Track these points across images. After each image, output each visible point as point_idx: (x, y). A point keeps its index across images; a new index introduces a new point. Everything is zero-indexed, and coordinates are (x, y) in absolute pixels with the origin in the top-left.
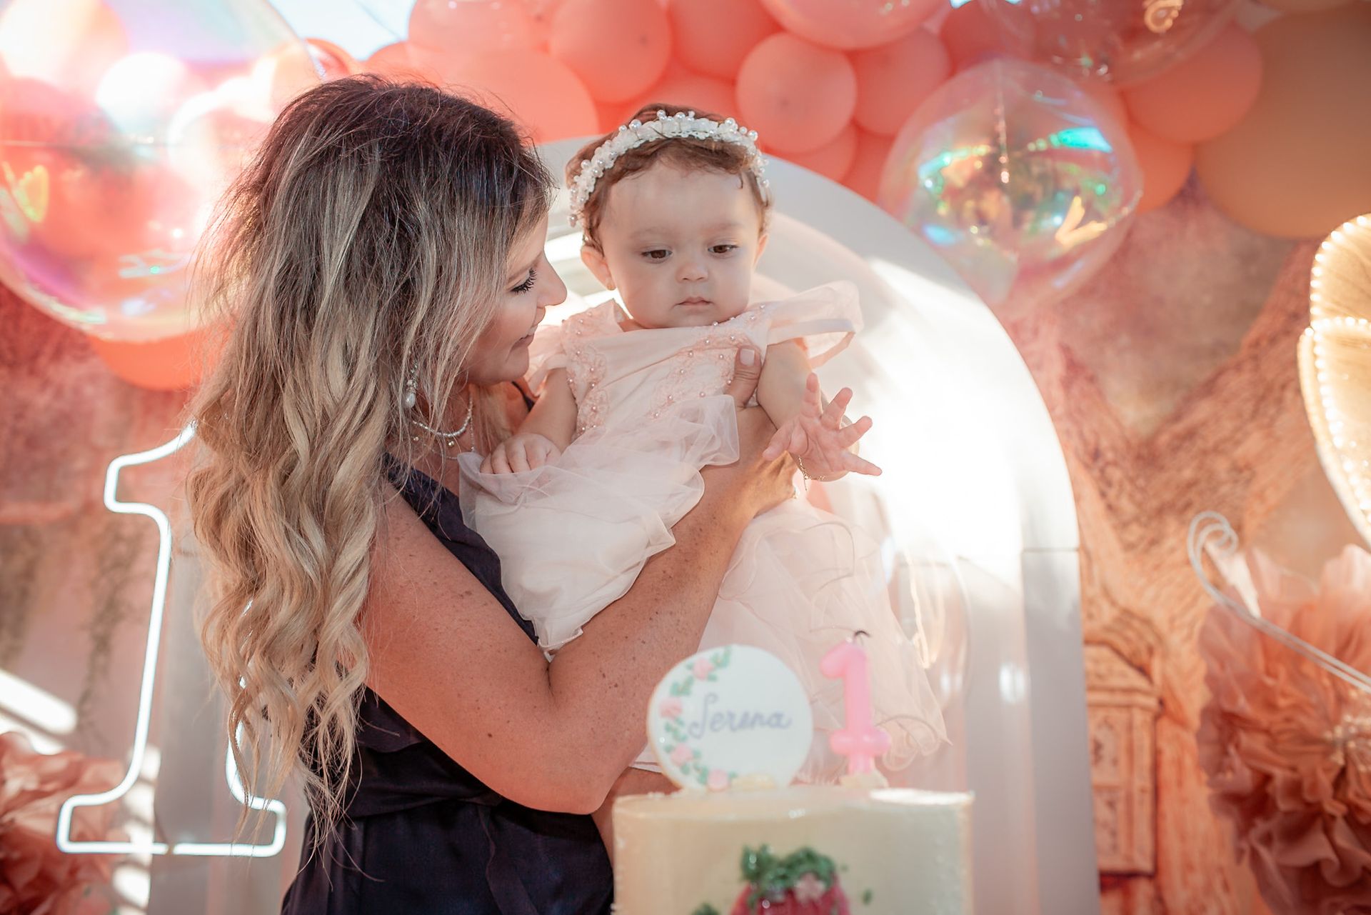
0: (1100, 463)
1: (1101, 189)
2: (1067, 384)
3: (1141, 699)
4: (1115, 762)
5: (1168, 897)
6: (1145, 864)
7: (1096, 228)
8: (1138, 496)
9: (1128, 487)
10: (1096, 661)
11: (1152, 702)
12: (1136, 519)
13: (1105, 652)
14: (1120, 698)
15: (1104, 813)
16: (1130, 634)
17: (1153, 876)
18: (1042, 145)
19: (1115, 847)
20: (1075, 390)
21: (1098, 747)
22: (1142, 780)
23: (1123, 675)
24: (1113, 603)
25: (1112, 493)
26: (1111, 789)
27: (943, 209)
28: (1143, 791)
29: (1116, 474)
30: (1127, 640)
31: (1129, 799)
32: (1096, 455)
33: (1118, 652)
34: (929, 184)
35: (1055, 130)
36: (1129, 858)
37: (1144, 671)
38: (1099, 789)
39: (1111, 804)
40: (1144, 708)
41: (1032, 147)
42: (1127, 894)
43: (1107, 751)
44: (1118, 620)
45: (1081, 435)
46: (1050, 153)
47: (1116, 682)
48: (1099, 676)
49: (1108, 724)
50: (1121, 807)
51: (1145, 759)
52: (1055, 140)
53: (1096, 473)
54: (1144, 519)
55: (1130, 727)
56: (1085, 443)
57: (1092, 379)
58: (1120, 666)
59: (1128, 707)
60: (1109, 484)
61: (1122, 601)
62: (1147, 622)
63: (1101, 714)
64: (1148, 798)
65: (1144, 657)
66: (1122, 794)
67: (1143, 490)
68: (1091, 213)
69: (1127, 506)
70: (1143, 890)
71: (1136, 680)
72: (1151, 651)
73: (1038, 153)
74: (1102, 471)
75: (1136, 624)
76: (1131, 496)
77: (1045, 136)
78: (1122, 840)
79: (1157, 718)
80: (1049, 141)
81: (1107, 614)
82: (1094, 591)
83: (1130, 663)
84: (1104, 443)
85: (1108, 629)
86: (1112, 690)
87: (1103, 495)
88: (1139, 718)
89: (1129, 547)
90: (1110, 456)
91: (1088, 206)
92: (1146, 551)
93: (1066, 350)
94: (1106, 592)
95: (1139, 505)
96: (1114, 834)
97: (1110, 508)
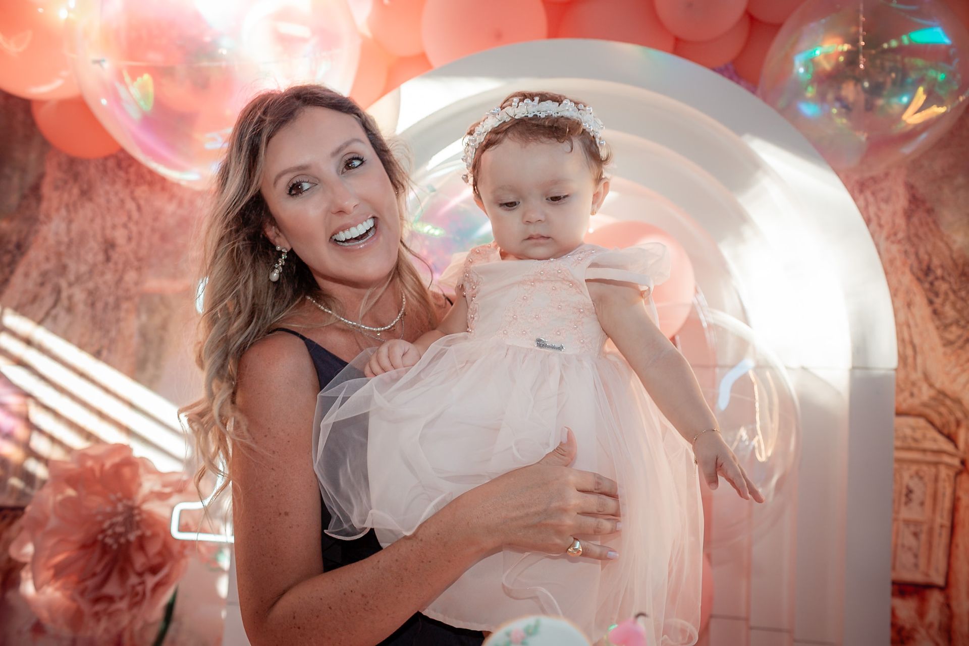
0: (931, 278)
1: (941, 77)
2: (908, 215)
3: (946, 459)
4: (922, 504)
5: (954, 604)
6: (939, 580)
7: (937, 110)
8: (959, 305)
9: (952, 297)
10: (914, 429)
11: (956, 462)
12: (957, 323)
13: (922, 422)
14: (930, 457)
15: (910, 541)
16: (943, 410)
17: (944, 588)
18: (894, 43)
19: (916, 565)
20: (915, 220)
21: (910, 491)
22: (942, 519)
23: (935, 440)
24: (931, 386)
25: (938, 301)
26: (917, 523)
27: (811, 92)
28: (942, 526)
29: (943, 287)
30: (940, 414)
31: (931, 531)
32: (928, 271)
33: (932, 423)
34: (802, 70)
35: (906, 31)
36: (927, 575)
37: (951, 438)
38: (907, 522)
39: (916, 535)
40: (949, 466)
41: (885, 46)
42: (923, 600)
43: (917, 496)
44: (934, 399)
45: (917, 254)
46: (901, 49)
47: (928, 445)
48: (915, 440)
49: (919, 476)
50: (923, 537)
51: (947, 504)
52: (905, 40)
53: (927, 285)
54: (963, 323)
55: (936, 479)
56: (919, 261)
57: (930, 211)
58: (933, 433)
59: (936, 464)
60: (937, 295)
61: (938, 385)
62: (958, 401)
63: (914, 468)
64: (945, 533)
65: (953, 428)
66: (925, 528)
67: (963, 299)
68: (932, 98)
69: (949, 312)
70: (935, 599)
71: (944, 444)
72: (958, 424)
73: (891, 50)
74: (932, 284)
75: (948, 402)
76: (954, 305)
77: (897, 37)
78: (922, 562)
79: (959, 473)
80: (900, 41)
81: (926, 393)
82: (916, 376)
83: (941, 432)
84: (936, 262)
85: (924, 405)
86: (924, 451)
87: (931, 302)
88: (944, 472)
89: (948, 343)
90: (939, 272)
91: (929, 93)
92: (962, 348)
93: (910, 187)
94: (926, 377)
95: (959, 311)
96: (916, 556)
97: (935, 312)
